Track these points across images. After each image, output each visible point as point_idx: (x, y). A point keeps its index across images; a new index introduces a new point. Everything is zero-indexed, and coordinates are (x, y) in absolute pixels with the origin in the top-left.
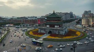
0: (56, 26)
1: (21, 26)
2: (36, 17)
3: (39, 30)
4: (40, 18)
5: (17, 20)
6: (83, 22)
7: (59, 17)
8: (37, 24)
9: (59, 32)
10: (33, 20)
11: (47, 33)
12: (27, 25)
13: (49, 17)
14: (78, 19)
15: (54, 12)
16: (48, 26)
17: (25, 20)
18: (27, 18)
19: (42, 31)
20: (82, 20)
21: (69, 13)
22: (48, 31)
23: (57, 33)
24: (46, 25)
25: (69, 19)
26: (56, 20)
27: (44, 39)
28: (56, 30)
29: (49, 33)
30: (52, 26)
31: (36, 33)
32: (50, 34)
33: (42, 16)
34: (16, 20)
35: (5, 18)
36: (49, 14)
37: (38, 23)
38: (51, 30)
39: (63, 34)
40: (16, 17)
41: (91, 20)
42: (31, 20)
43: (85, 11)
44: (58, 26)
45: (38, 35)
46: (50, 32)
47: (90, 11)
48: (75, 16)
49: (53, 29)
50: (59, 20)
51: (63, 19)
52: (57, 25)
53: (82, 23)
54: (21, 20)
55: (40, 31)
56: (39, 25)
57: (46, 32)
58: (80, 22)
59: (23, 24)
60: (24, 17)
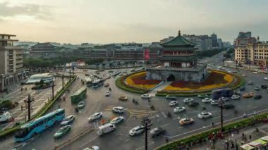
0: (184, 65)
1: (104, 65)
2: (140, 45)
3: (148, 74)
4: (150, 48)
5: (94, 52)
6: (236, 55)
7: (189, 46)
8: (143, 61)
9: (190, 78)
10: (132, 51)
11: (164, 81)
12: (119, 64)
13: (169, 44)
14: (226, 49)
15: (179, 34)
16: (167, 64)
17: (116, 52)
18: (120, 48)
19: (155, 76)
20: (236, 51)
21: (210, 36)
22: (167, 75)
23: (186, 80)
24: (163, 61)
25: (209, 48)
26: (184, 52)
27: (158, 92)
28: (184, 72)
29: (169, 79)
30: (176, 63)
31: (140, 80)
32: (171, 83)
33: (153, 43)
34: (92, 51)
35: (63, 48)
36: (170, 37)
37: (146, 59)
38: (174, 73)
39: (199, 81)
40: (92, 45)
41: (252, 51)
42: (128, 52)
43: (240, 33)
44: (188, 65)
45: (144, 84)
46: (171, 78)
47: (250, 33)
48: (222, 43)
49: (179, 71)
50: (190, 52)
51: (197, 49)
52: (186, 62)
53: (236, 58)
54: (105, 52)
55: (150, 75)
56: (148, 63)
57: (163, 77)
58: (231, 54)
59: (109, 60)
60: (113, 45)
